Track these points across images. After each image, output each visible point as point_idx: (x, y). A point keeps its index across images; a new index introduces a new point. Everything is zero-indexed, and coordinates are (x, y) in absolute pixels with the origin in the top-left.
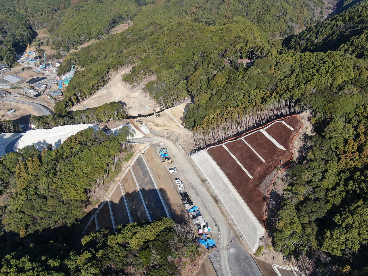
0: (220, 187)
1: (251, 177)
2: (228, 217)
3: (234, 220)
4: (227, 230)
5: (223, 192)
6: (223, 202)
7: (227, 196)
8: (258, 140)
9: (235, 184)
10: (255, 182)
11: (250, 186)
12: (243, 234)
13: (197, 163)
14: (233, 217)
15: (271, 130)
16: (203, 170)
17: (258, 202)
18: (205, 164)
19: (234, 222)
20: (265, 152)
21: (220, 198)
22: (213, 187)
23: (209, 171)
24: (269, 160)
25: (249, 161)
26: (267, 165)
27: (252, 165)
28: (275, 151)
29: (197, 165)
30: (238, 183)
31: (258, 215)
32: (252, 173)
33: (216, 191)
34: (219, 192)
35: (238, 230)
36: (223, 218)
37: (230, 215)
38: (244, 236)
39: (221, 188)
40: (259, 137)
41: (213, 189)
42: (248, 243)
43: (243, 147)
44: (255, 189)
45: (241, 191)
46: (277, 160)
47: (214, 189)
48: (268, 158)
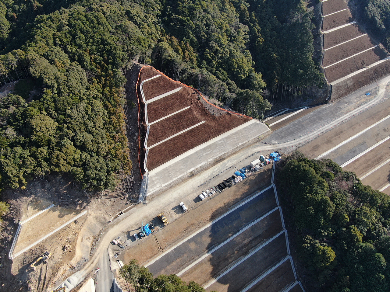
0: (206, 154)
1: (203, 122)
2: (240, 148)
3: (243, 143)
4: (255, 148)
5: (213, 152)
6: (223, 153)
7: (219, 147)
8: (160, 108)
9: (206, 139)
10: (209, 119)
11: (213, 124)
12: (256, 136)
13: (163, 185)
14: (240, 144)
15: (149, 94)
16: (177, 177)
17: (231, 119)
18: (171, 172)
19: (245, 143)
20: (178, 104)
21: (218, 155)
22: (203, 163)
23: (182, 167)
24: (189, 103)
25: (183, 122)
26: (194, 105)
27: (189, 119)
28: (182, 95)
29: (166, 186)
30: (206, 135)
31: (242, 121)
32: (198, 121)
33: (209, 160)
34: (211, 157)
35: (252, 140)
36: (241, 152)
37: (238, 147)
38: (257, 136)
39: (208, 153)
40: (156, 107)
41: (205, 164)
42: (264, 132)
43: (163, 125)
44: (217, 120)
45: (215, 134)
46: (191, 96)
47: (206, 162)
48: (187, 103)
